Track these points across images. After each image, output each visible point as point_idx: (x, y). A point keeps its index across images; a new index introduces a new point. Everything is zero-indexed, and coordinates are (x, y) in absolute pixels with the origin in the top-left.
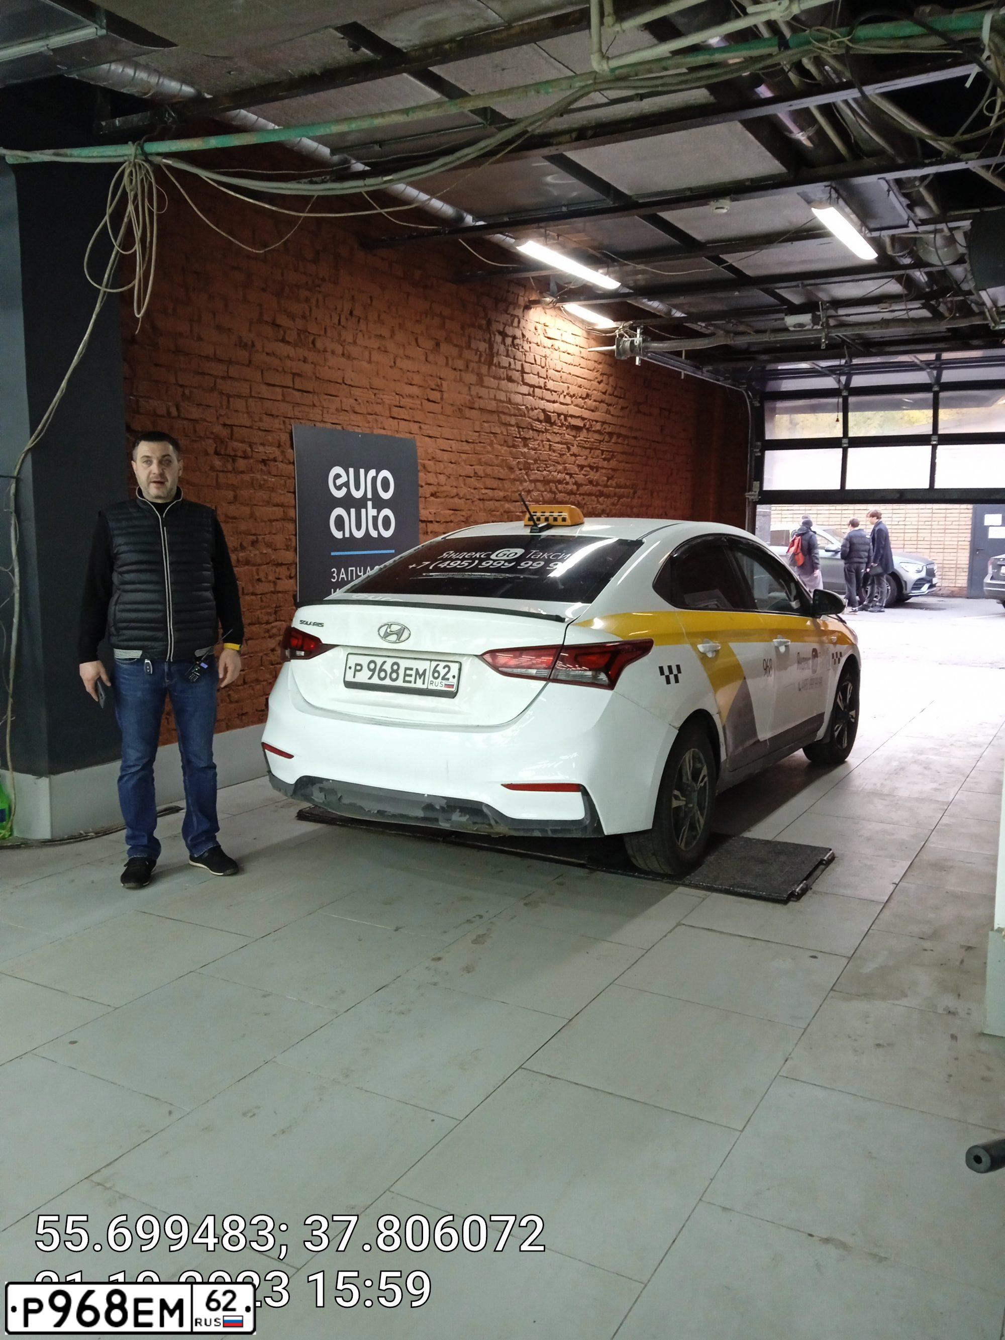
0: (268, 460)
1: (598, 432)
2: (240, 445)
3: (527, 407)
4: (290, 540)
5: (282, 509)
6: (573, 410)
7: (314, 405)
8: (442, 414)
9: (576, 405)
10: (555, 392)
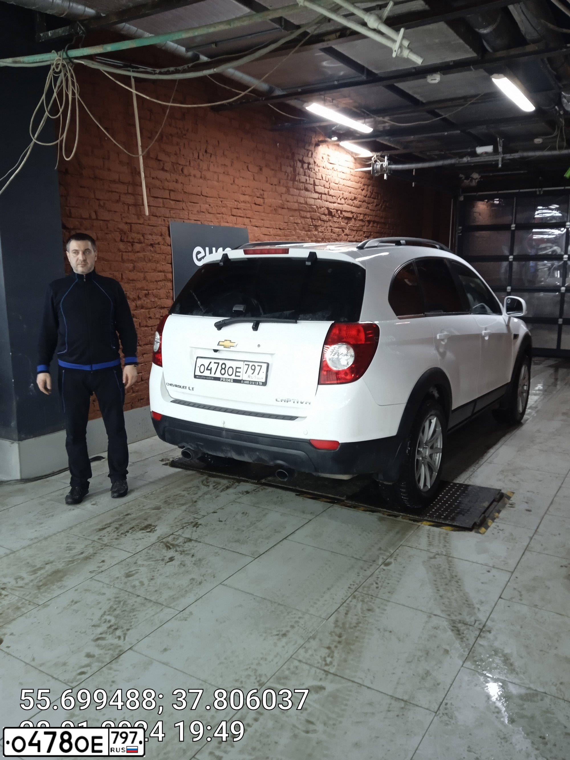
0: (154, 244)
1: (362, 220)
2: (136, 235)
3: (317, 207)
4: (169, 292)
5: (163, 274)
6: (346, 207)
7: (183, 209)
8: (264, 212)
9: (348, 204)
10: (334, 196)
